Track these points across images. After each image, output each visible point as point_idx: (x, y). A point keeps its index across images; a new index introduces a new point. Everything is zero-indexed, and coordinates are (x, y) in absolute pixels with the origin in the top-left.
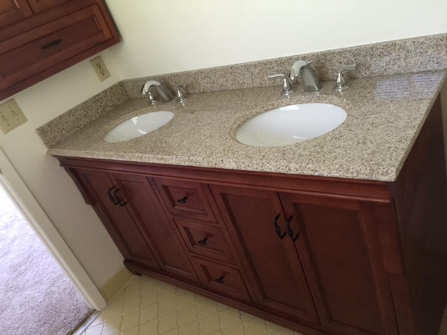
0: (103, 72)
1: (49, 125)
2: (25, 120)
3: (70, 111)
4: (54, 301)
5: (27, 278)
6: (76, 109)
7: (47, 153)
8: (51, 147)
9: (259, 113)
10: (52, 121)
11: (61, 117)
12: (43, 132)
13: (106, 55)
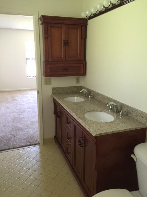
0: (78, 81)
1: (56, 88)
2: (51, 84)
3: (63, 87)
4: (33, 135)
5: (33, 126)
6: (65, 87)
7: (51, 95)
8: (53, 94)
9: (98, 111)
10: (57, 88)
11: (60, 88)
12: (53, 89)
13: (81, 77)
